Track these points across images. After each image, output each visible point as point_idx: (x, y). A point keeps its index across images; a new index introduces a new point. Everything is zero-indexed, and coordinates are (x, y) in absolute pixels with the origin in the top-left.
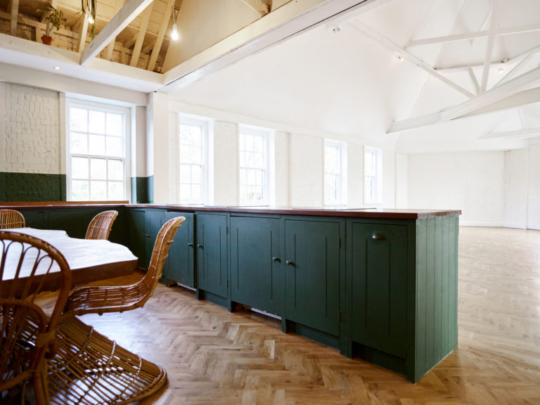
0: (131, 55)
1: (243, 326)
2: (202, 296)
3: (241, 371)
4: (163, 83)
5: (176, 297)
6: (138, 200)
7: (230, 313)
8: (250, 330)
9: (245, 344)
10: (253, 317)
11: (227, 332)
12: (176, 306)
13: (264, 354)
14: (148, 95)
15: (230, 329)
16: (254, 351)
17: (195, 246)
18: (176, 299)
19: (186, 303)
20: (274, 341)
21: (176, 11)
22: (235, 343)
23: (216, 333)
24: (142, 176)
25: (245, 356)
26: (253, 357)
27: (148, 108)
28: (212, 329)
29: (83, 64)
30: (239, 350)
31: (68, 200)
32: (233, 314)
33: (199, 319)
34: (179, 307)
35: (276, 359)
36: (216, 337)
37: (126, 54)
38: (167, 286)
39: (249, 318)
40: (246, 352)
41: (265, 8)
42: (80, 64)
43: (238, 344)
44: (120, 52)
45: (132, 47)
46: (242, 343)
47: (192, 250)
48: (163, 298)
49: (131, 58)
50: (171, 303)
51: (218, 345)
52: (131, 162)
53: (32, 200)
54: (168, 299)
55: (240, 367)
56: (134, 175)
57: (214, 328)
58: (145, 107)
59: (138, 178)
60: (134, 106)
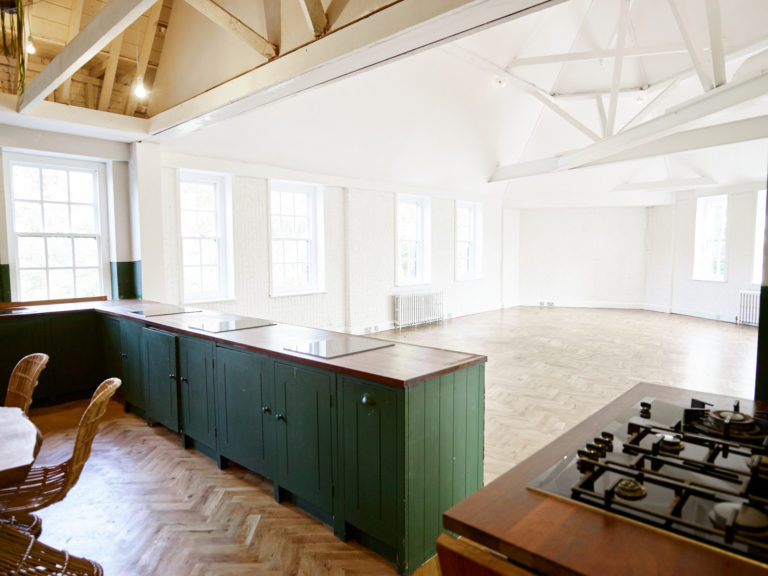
0: (100, 87)
1: (229, 493)
2: (189, 444)
3: (202, 564)
4: (147, 132)
5: (152, 443)
6: (120, 294)
7: (219, 471)
8: (236, 499)
9: (222, 521)
10: (248, 476)
11: (205, 502)
12: (152, 459)
13: (239, 539)
14: (129, 145)
15: (211, 497)
16: (229, 533)
17: (178, 378)
18: (155, 448)
19: (167, 454)
20: (260, 516)
22: (209, 520)
23: (189, 506)
24: (125, 259)
25: (215, 541)
26: (225, 543)
27: (131, 163)
28: (186, 499)
29: (22, 112)
30: (209, 532)
31: (13, 300)
32: (223, 472)
33: (175, 481)
34: (155, 461)
35: (252, 544)
36: (188, 511)
37: (94, 85)
38: (149, 425)
39: (241, 478)
40: (217, 535)
41: (271, 50)
42: (18, 110)
43: (212, 521)
44: (85, 84)
45: (101, 77)
46: (218, 521)
47: (174, 383)
48: (139, 447)
49: (100, 92)
50: (147, 455)
51: (185, 525)
52: (109, 240)
54: (144, 449)
55: (202, 559)
56: (114, 260)
57: (190, 496)
58: (126, 163)
59: (119, 264)
60: (110, 163)
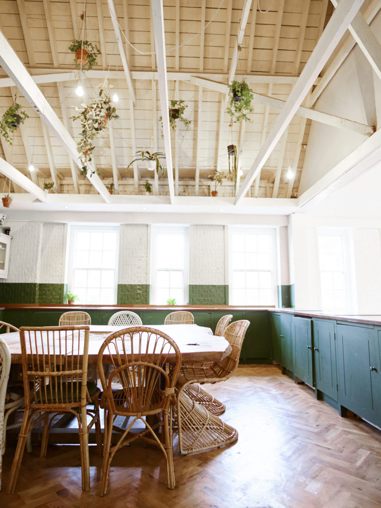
0: (273, 188)
1: (346, 431)
2: (320, 396)
3: (321, 465)
4: (297, 206)
5: (297, 392)
6: (283, 305)
7: (340, 417)
8: (350, 436)
9: (339, 446)
10: (361, 425)
11: (327, 432)
12: (295, 400)
13: (352, 461)
14: (288, 216)
15: (332, 430)
16: (344, 454)
17: (312, 348)
18: (298, 395)
19: (305, 400)
20: (369, 452)
21: (305, 146)
22: (329, 442)
23: (316, 430)
24: (286, 284)
25: (332, 455)
26: (339, 459)
27: (289, 226)
28: (315, 426)
29: (236, 205)
30: (329, 449)
31: (230, 304)
32: (343, 418)
33: (308, 415)
34: (297, 401)
35: (361, 467)
36: (314, 433)
37: (270, 187)
38: (296, 383)
39: (357, 426)
40: (334, 452)
41: (372, 129)
42: (235, 204)
43: (331, 443)
44: (266, 187)
45: (273, 183)
46: (335, 445)
47: (310, 351)
48: (288, 392)
49: (272, 190)
50: (293, 397)
51: (312, 440)
52: (277, 273)
53: (207, 304)
54: (291, 394)
55: (321, 462)
56: (280, 284)
57: (318, 426)
58: (287, 227)
59: (282, 286)
60: (278, 227)
